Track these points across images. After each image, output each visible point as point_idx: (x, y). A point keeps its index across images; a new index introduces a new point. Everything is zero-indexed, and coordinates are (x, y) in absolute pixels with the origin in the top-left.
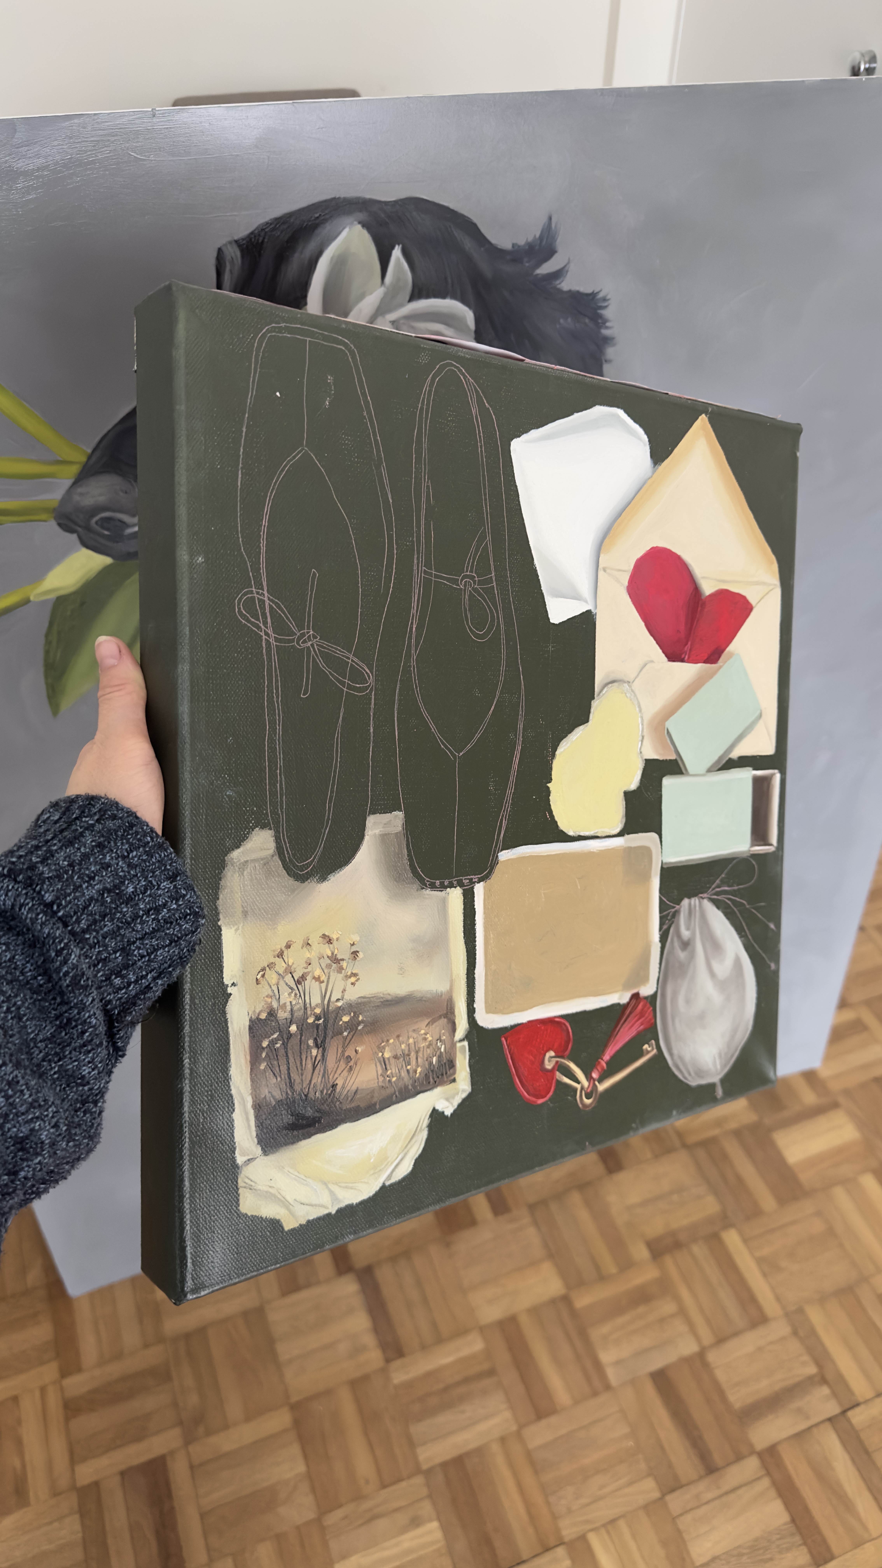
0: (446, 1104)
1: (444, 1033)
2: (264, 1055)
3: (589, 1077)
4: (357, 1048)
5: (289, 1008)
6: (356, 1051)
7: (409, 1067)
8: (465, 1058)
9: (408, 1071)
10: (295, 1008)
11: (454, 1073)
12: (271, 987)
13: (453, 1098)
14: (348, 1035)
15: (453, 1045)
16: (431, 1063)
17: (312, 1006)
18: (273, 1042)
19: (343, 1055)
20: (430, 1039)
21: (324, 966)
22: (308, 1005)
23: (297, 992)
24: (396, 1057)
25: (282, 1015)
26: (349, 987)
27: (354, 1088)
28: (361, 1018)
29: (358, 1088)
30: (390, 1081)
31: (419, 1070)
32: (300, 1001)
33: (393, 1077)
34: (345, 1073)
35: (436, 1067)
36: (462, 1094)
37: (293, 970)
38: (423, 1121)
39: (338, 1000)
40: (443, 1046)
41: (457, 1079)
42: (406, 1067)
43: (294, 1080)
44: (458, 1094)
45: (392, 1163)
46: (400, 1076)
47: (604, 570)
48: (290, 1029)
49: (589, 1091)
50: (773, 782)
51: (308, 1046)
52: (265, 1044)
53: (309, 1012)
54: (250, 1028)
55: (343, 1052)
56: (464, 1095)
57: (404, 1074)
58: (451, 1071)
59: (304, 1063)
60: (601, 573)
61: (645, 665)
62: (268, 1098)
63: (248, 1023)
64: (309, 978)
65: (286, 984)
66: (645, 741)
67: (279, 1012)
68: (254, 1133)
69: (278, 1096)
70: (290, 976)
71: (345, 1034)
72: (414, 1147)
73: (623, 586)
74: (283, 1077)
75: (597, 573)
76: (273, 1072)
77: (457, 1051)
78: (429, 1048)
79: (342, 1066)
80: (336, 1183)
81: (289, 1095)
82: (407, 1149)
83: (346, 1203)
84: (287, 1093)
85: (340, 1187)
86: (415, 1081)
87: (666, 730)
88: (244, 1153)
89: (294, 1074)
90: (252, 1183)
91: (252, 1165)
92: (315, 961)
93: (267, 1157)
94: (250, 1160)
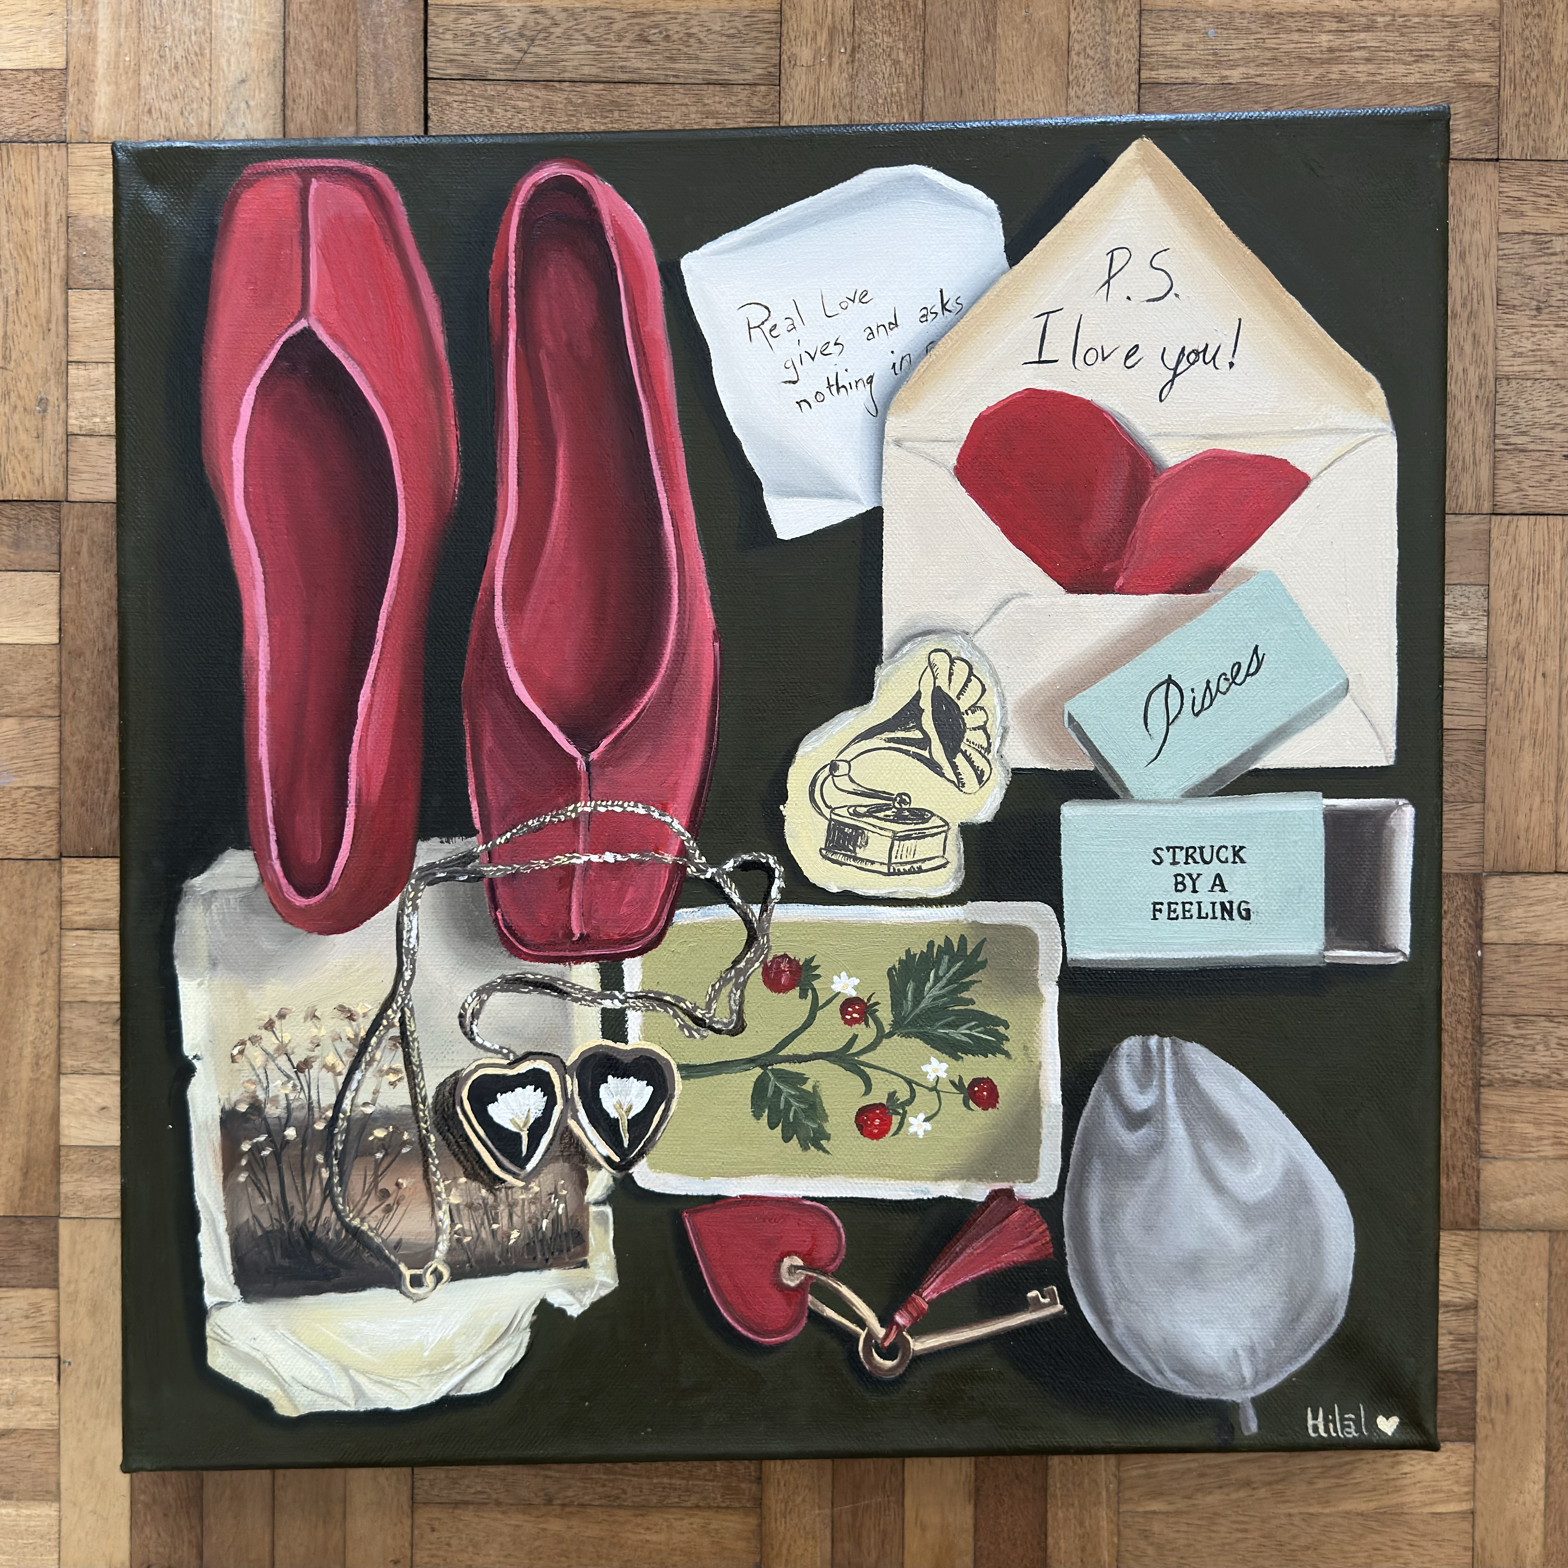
0: (568, 1299)
1: (563, 1185)
2: (244, 1162)
3: (886, 1320)
4: (400, 1181)
5: (283, 1103)
6: (398, 1185)
7: (495, 1226)
8: (607, 1231)
9: (494, 1233)
10: (295, 1105)
11: (585, 1251)
12: (254, 1069)
13: (583, 1292)
14: (383, 1158)
15: (583, 1208)
16: (537, 1229)
17: (322, 1105)
18: (257, 1148)
19: (376, 1186)
20: (537, 1189)
21: (342, 1051)
22: (315, 1104)
23: (297, 1082)
24: (470, 1206)
25: (273, 1111)
26: (385, 1087)
27: (395, 1238)
28: (406, 1136)
29: (401, 1240)
30: (459, 1241)
31: (515, 1234)
32: (302, 1096)
33: (465, 1236)
34: (378, 1213)
35: (549, 1235)
36: (599, 1289)
37: (289, 1051)
38: (522, 1317)
39: (365, 1104)
40: (562, 1206)
41: (592, 1264)
42: (490, 1225)
43: (292, 1208)
44: (592, 1287)
45: (462, 1368)
46: (479, 1236)
47: (898, 443)
48: (286, 1133)
51: (316, 1163)
52: (246, 1147)
53: (317, 1115)
54: (223, 1122)
55: (376, 1182)
56: (604, 1292)
57: (485, 1235)
58: (579, 1248)
59: (308, 1186)
60: (890, 451)
61: (1007, 601)
62: (251, 1222)
63: (219, 1114)
64: (316, 1065)
65: (279, 1069)
66: (1010, 737)
67: (268, 1106)
68: (230, 1269)
69: (266, 1224)
70: (284, 1057)
71: (379, 1155)
72: (506, 1351)
73: (946, 467)
74: (274, 1199)
75: (882, 449)
76: (259, 1189)
77: (591, 1218)
78: (534, 1203)
79: (373, 1202)
80: (364, 1373)
81: (282, 1226)
82: (491, 1353)
83: (382, 1406)
84: (280, 1222)
85: (369, 1378)
86: (507, 1250)
87: (1066, 716)
88: (214, 1293)
89: (292, 1198)
90: (225, 1337)
91: (226, 1310)
92: (326, 1042)
93: (248, 1306)
94: (224, 1303)
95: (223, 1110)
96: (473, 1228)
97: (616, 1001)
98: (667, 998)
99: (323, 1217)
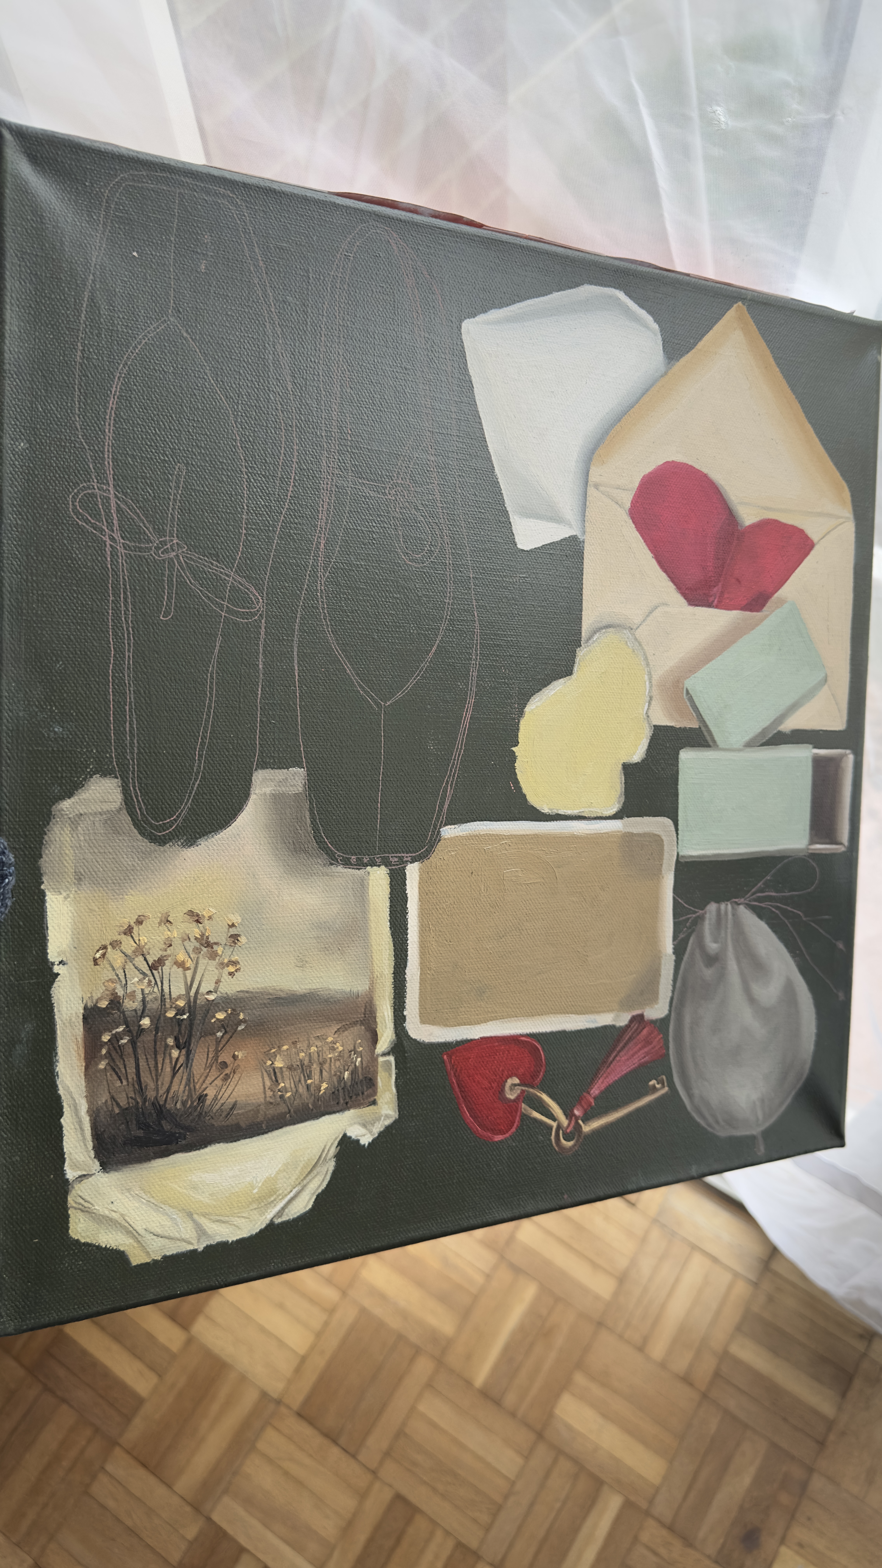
0: (362, 1131)
1: (360, 1043)
2: (104, 1051)
3: (569, 1114)
4: (236, 1053)
5: (139, 997)
6: (235, 1057)
7: (309, 1082)
8: (390, 1075)
9: (308, 1087)
10: (149, 998)
11: (375, 1093)
12: (114, 970)
13: (373, 1125)
14: (222, 1037)
15: (374, 1059)
16: (341, 1079)
17: (173, 997)
18: (116, 1037)
19: (217, 1060)
20: (341, 1048)
21: (190, 950)
22: (167, 996)
23: (152, 978)
24: (290, 1068)
25: (130, 1005)
26: (225, 977)
27: (231, 1101)
28: (242, 1017)
29: (236, 1102)
30: (282, 1097)
31: (324, 1086)
32: (156, 990)
33: (286, 1092)
34: (218, 1082)
35: (349, 1084)
36: (384, 1119)
37: (145, 952)
38: (328, 1151)
39: (209, 992)
40: (359, 1059)
41: (379, 1102)
42: (306, 1081)
43: (146, 1086)
44: (379, 1119)
45: (283, 1198)
46: (297, 1091)
47: (596, 486)
48: (141, 1023)
49: (568, 1131)
50: (843, 765)
51: (167, 1046)
52: (106, 1038)
53: (168, 1006)
54: (85, 1018)
55: (216, 1057)
56: (388, 1122)
57: (302, 1089)
58: (370, 1091)
59: (160, 1066)
60: (591, 491)
61: (656, 608)
62: (109, 1103)
63: (82, 1011)
64: (167, 963)
65: (136, 968)
66: (653, 703)
67: (125, 1001)
68: (90, 1145)
69: (123, 1103)
70: (141, 958)
71: (219, 1034)
72: (316, 1179)
73: (624, 508)
74: (130, 1080)
75: (586, 489)
76: (117, 1074)
77: (379, 1066)
78: (339, 1060)
79: (214, 1073)
80: (204, 1215)
81: (138, 1103)
82: (305, 1182)
83: (218, 1239)
84: (135, 1099)
85: (210, 1220)
86: (318, 1099)
87: (685, 690)
88: (75, 1168)
89: (146, 1078)
90: (86, 1204)
91: (86, 1182)
92: (177, 943)
93: (107, 1175)
94: (84, 1175)
95: (85, 1008)
96: (293, 1086)
99: (172, 1091)
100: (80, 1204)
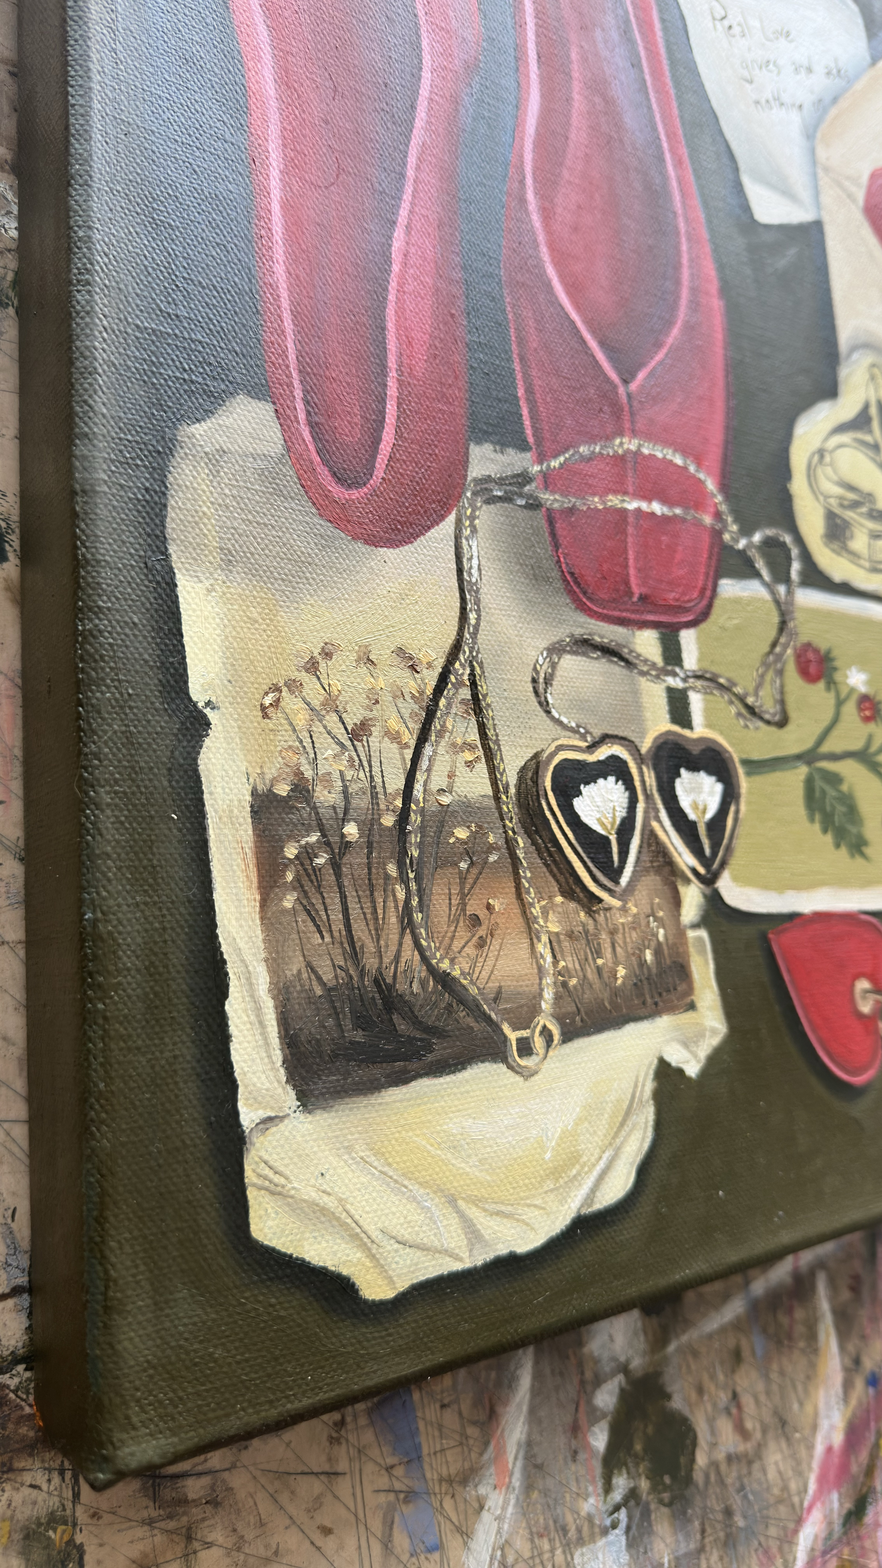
0: (684, 1053)
1: (658, 904)
2: (290, 877)
4: (491, 901)
5: (338, 785)
6: (489, 907)
7: (600, 962)
8: (706, 961)
9: (599, 970)
10: (353, 788)
11: (690, 990)
12: (294, 730)
13: (696, 1043)
14: (468, 870)
15: (680, 933)
16: (642, 963)
17: (388, 791)
18: (307, 853)
19: (464, 910)
20: (634, 910)
21: (406, 714)
22: (379, 789)
23: (354, 754)
24: (570, 935)
25: (325, 797)
26: (461, 769)
27: (493, 985)
28: (491, 839)
29: (500, 987)
30: (564, 984)
31: (621, 972)
32: (361, 775)
33: (570, 977)
34: (470, 950)
35: (654, 971)
36: (710, 1036)
37: (340, 708)
38: (643, 1085)
39: (441, 791)
40: (661, 931)
41: (699, 1005)
42: (594, 960)
43: (362, 947)
44: (703, 1036)
45: (590, 1171)
46: (585, 976)
48: (345, 831)
51: (387, 877)
52: (291, 851)
53: (382, 805)
54: (255, 812)
55: (463, 905)
56: (716, 1041)
57: (591, 974)
58: (684, 984)
59: (380, 912)
60: (820, 173)
62: (305, 975)
63: (249, 798)
64: (376, 731)
65: (329, 733)
67: (318, 789)
68: (278, 1056)
69: (328, 976)
70: (335, 718)
71: (463, 865)
72: (633, 1137)
73: (858, 205)
74: (336, 934)
76: (313, 920)
77: (690, 945)
78: (634, 929)
79: (463, 933)
80: (476, 1201)
81: (351, 977)
82: (617, 1142)
83: (502, 1250)
84: (347, 971)
85: (485, 1210)
86: (616, 993)
88: (256, 1102)
89: (360, 932)
90: (277, 1179)
91: (275, 1132)
92: (386, 698)
93: (310, 1118)
94: (270, 1119)
95: (254, 793)
96: (578, 967)
97: (678, 679)
98: (722, 681)
99: (403, 960)
100: (266, 1178)
